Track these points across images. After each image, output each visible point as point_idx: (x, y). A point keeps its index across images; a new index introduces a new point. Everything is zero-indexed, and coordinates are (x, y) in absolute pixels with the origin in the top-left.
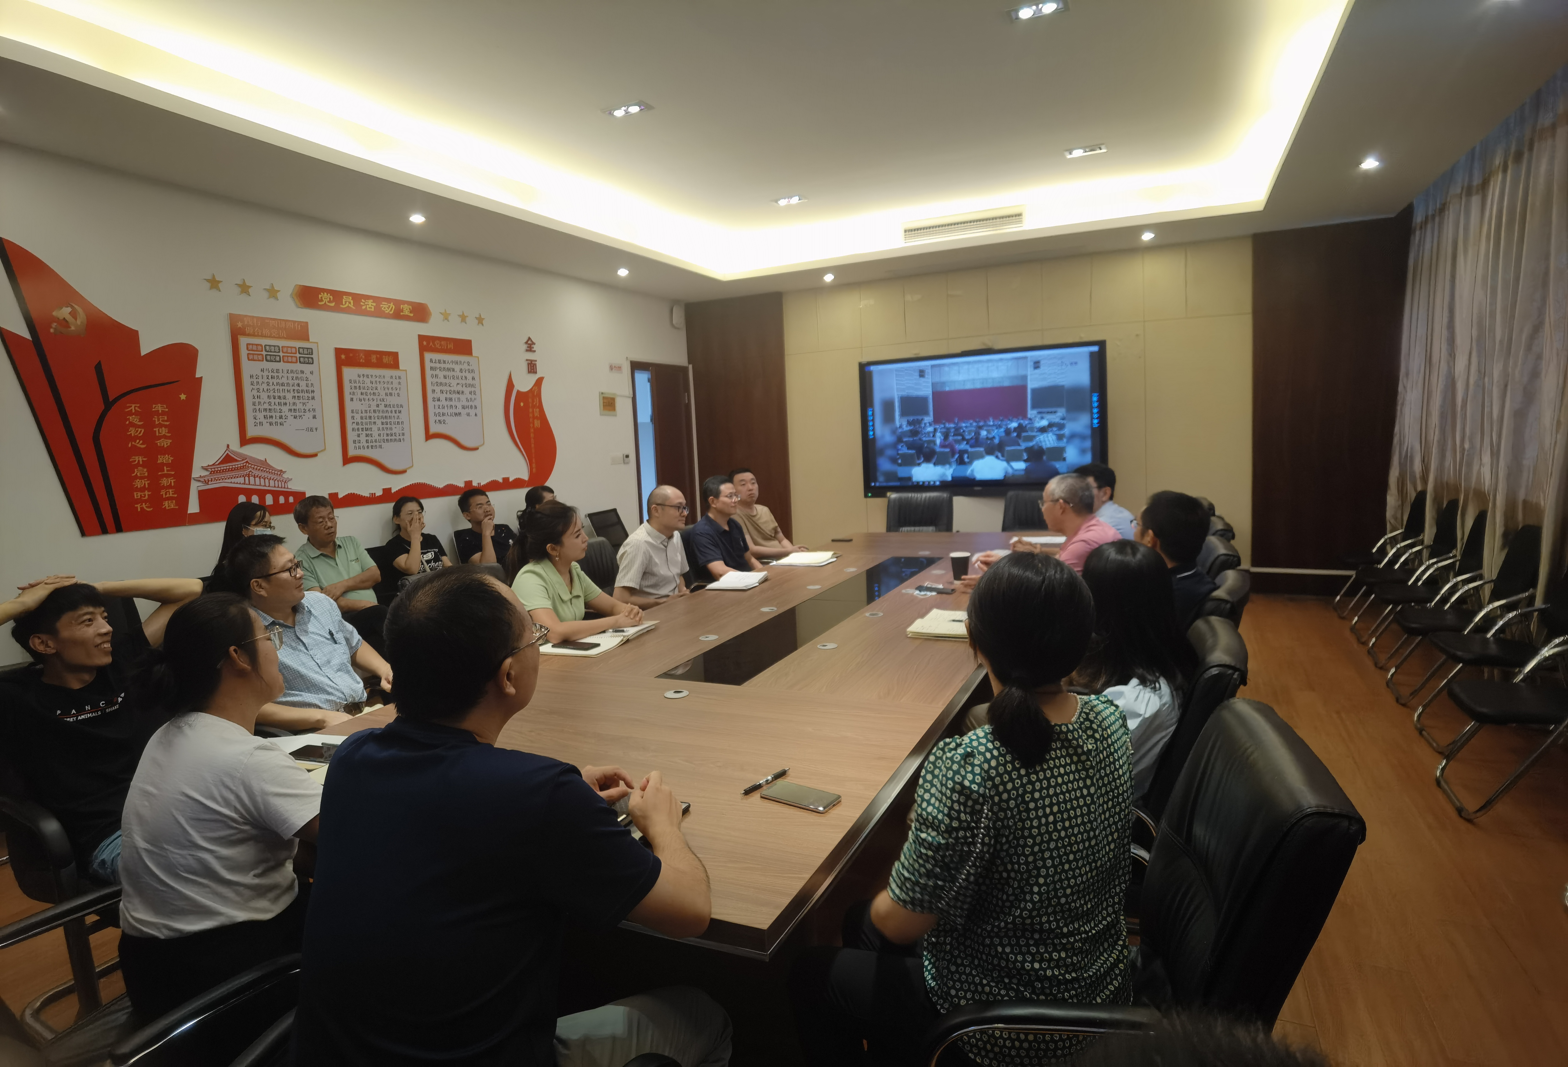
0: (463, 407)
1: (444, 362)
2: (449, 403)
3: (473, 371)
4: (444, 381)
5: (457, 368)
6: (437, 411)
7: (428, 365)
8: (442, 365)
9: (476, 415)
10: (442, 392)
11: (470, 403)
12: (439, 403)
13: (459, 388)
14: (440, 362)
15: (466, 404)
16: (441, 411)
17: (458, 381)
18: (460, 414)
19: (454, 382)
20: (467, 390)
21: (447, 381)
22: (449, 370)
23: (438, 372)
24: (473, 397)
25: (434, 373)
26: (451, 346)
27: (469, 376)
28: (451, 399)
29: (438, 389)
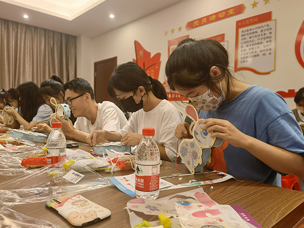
0: (261, 51)
1: (251, 30)
2: (251, 51)
3: (271, 29)
4: (249, 40)
5: (259, 30)
6: (243, 57)
7: (240, 34)
8: (249, 32)
9: (270, 54)
10: (247, 46)
11: (266, 48)
12: (245, 52)
13: (260, 41)
14: (248, 31)
15: (264, 49)
16: (245, 56)
17: (259, 37)
18: (258, 55)
19: (256, 39)
20: (264, 41)
21: (251, 39)
22: (253, 33)
23: (246, 36)
24: (269, 44)
25: (243, 37)
26: (257, 20)
27: (267, 32)
28: (253, 49)
29: (245, 45)
